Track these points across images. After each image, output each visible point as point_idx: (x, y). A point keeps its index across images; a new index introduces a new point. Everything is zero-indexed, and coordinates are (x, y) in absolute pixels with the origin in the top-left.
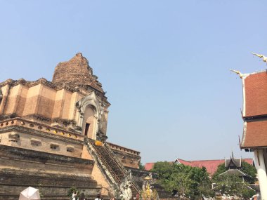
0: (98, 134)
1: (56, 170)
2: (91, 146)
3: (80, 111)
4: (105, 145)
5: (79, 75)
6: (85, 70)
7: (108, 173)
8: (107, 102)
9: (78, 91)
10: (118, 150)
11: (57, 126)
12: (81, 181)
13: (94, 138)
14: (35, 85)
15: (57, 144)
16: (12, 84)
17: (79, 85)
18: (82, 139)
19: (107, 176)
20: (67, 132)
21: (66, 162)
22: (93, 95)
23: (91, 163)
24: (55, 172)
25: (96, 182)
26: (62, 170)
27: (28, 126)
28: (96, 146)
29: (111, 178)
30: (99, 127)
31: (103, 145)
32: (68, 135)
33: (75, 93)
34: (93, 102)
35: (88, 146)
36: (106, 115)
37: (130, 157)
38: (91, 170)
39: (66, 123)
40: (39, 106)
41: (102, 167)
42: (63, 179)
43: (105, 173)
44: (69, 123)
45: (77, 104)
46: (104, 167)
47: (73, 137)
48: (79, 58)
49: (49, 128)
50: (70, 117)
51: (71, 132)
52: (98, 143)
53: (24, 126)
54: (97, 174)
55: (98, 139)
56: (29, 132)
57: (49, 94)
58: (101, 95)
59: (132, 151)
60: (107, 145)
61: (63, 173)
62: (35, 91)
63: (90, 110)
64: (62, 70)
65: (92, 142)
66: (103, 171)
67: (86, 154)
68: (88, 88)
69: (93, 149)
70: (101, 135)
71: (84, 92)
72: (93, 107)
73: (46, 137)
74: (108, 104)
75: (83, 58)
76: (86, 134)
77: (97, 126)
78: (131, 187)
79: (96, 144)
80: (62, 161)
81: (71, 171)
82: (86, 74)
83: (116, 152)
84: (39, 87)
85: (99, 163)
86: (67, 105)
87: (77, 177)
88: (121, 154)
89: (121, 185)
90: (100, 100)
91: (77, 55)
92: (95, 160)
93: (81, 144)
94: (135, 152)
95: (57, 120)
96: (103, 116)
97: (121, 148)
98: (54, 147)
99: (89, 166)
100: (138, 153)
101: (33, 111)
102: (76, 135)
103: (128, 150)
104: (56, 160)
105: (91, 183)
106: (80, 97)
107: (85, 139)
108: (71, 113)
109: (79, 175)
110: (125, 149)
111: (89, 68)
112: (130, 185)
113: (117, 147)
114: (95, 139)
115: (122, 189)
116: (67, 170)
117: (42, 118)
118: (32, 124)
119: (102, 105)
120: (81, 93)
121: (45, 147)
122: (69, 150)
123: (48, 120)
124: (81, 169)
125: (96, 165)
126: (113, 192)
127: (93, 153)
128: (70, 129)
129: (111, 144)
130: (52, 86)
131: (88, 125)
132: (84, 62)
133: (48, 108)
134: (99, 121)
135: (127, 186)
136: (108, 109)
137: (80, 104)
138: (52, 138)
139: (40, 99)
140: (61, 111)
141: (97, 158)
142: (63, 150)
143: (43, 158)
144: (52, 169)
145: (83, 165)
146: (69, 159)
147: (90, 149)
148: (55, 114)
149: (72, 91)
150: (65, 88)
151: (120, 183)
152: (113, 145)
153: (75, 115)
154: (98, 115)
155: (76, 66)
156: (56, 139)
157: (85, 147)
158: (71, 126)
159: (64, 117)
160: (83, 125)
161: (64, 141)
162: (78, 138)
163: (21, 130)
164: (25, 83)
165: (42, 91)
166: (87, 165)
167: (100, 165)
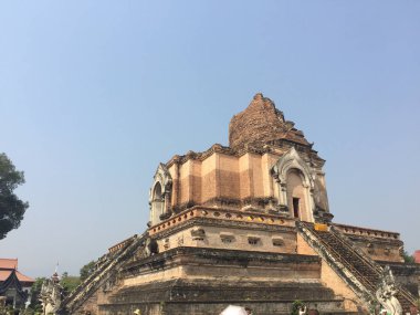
0: (315, 213)
1: (265, 275)
2: (309, 234)
3: (279, 182)
4: (332, 228)
5: (265, 128)
6: (271, 117)
7: (348, 274)
8: (319, 159)
9: (269, 151)
10: (357, 234)
11: (251, 209)
12: (306, 290)
13: (312, 219)
14: (208, 156)
15: (257, 236)
16: (180, 161)
17: (269, 143)
18: (292, 224)
19: (348, 280)
20: (267, 217)
21: (277, 261)
22: (293, 153)
23: (315, 260)
24: (265, 280)
25: (330, 292)
26: (274, 275)
27: (211, 215)
28: (317, 232)
29: (356, 282)
30: (315, 200)
31: (329, 229)
32: (269, 221)
33: (266, 156)
34: (295, 164)
35: (305, 234)
36: (322, 180)
37: (381, 243)
38: (319, 271)
39: (262, 202)
40: (220, 185)
41: (335, 266)
42: (278, 288)
43: (343, 275)
44: (267, 203)
45: (272, 172)
46: (340, 265)
47: (278, 222)
48: (260, 102)
49: (240, 214)
50: (267, 193)
51: (273, 216)
52: (319, 226)
53: (208, 216)
54: (329, 277)
55: (317, 220)
56: (215, 224)
57: (229, 164)
58: (306, 149)
59: (382, 233)
60: (336, 228)
61: (276, 279)
62: (210, 165)
63: (294, 178)
64: (239, 125)
65: (309, 226)
66: (340, 272)
67: (304, 247)
68: (283, 143)
69: (313, 238)
70: (322, 213)
71: (277, 151)
72: (297, 172)
73: (240, 228)
74: (321, 162)
75: (264, 99)
76: (296, 215)
77: (311, 200)
78: (396, 296)
79: (317, 229)
80: (271, 261)
81: (287, 275)
82: (276, 123)
83: (355, 239)
84: (214, 157)
85: (329, 260)
86: (259, 176)
87: (299, 284)
88: (365, 241)
89: (378, 293)
90: (307, 158)
91: (255, 98)
92: (321, 255)
93: (292, 232)
94: (389, 234)
95: (248, 201)
96: (317, 182)
97: (361, 230)
98: (253, 241)
99: (314, 266)
100: (396, 235)
101: (214, 194)
102: (282, 219)
103: (376, 232)
104: (261, 260)
105: (324, 294)
106: (274, 160)
107: (297, 223)
108: (266, 188)
109: (302, 280)
110: (369, 231)
111: (277, 112)
112: (393, 292)
113: (354, 229)
114: (313, 221)
115: (381, 300)
116: (281, 275)
117: (229, 201)
118: (217, 212)
119: (312, 165)
120: (274, 154)
121: (240, 243)
122: (276, 243)
123: (235, 202)
124: (303, 271)
125: (324, 263)
126: (366, 306)
127: (315, 244)
128: (271, 211)
129: (341, 227)
130: (230, 152)
131: (296, 201)
132: (267, 105)
133: (233, 186)
134: (312, 191)
135: (389, 294)
136: (324, 170)
137: (276, 170)
138: (249, 229)
139: (219, 174)
140: (252, 186)
141: (323, 251)
142: (267, 245)
143: (241, 259)
144: (258, 275)
145: (304, 265)
146: (280, 258)
147: (308, 238)
148: (245, 193)
149: (261, 154)
150: (250, 151)
151: (374, 290)
152: (346, 228)
153: (272, 189)
154: (308, 182)
155: (257, 115)
156: (253, 229)
157: (300, 236)
158: (270, 207)
159: (257, 195)
160: (288, 201)
161: (266, 230)
162: (286, 223)
163: (205, 224)
164: (195, 157)
165: (218, 163)
166: (310, 263)
167: (331, 262)
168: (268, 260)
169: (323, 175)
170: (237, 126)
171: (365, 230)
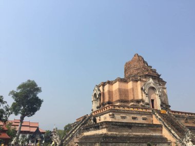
0: (161, 106)
1: (139, 132)
2: (157, 115)
3: (145, 93)
5: (139, 69)
6: (142, 64)
7: (173, 132)
9: (140, 80)
10: (179, 115)
11: (132, 105)
12: (156, 138)
14: (115, 82)
15: (136, 116)
16: (104, 84)
17: (140, 76)
18: (151, 111)
19: (173, 134)
20: (140, 108)
21: (143, 127)
22: (151, 80)
23: (160, 126)
24: (139, 134)
25: (166, 139)
26: (142, 132)
27: (117, 108)
28: (161, 114)
29: (176, 135)
30: (161, 100)
31: (167, 113)
32: (141, 110)
33: (139, 82)
34: (152, 85)
35: (156, 115)
36: (165, 90)
37: (191, 118)
38: (161, 130)
39: (138, 101)
40: (120, 95)
41: (168, 129)
42: (144, 137)
43: (171, 132)
44: (140, 102)
45: (142, 89)
46: (170, 128)
47: (144, 110)
48: (137, 57)
49: (128, 107)
50: (140, 98)
51: (143, 107)
52: (163, 112)
53: (115, 109)
54: (165, 133)
55: (162, 109)
56: (119, 112)
57: (124, 86)
58: (157, 78)
59: (192, 114)
60: (170, 112)
61: (143, 134)
62: (116, 86)
63: (151, 91)
65: (159, 112)
66: (170, 131)
67: (156, 120)
68: (146, 76)
69: (159, 117)
70: (165, 105)
71: (144, 80)
72: (153, 88)
73: (128, 113)
74: (164, 83)
75: (139, 56)
76: (153, 107)
77: (159, 100)
80: (141, 127)
81: (148, 132)
82: (144, 67)
83: (179, 117)
84: (117, 83)
86: (137, 90)
87: (153, 136)
88: (183, 117)
89: (184, 140)
90: (157, 82)
91: (135, 56)
92: (162, 124)
93: (151, 114)
95: (132, 101)
96: (163, 92)
98: (134, 118)
99: (160, 128)
101: (118, 98)
102: (146, 109)
103: (189, 113)
104: (137, 126)
105: (163, 140)
106: (143, 83)
107: (153, 111)
108: (140, 95)
109: (154, 134)
110: (185, 113)
111: (144, 62)
112: (190, 140)
113: (178, 112)
114: (160, 109)
115: (185, 143)
116: (145, 132)
117: (124, 101)
118: (119, 106)
119: (160, 85)
121: (129, 119)
122: (144, 119)
123: (127, 102)
124: (155, 131)
125: (163, 127)
126: (180, 145)
127: (160, 119)
128: (142, 105)
129: (173, 111)
130: (124, 81)
131: (153, 101)
132: (140, 59)
133: (126, 95)
134: (159, 96)
135: (188, 140)
137: (143, 88)
138: (132, 113)
139: (120, 90)
140: (133, 95)
141: (163, 123)
142: (140, 120)
143: (129, 126)
144: (136, 132)
145: (155, 128)
146: (145, 125)
147: (157, 117)
148: (131, 98)
149: (137, 81)
150: (132, 80)
152: (175, 112)
153: (142, 96)
154: (158, 93)
155: (136, 63)
156: (134, 113)
157: (154, 116)
158: (142, 103)
159: (136, 99)
160: (149, 101)
161: (139, 114)
162: (148, 111)
163: (114, 112)
164: (110, 83)
165: (119, 85)
166: (158, 127)
167: (166, 127)
168: (140, 126)
169: (165, 88)
170: (127, 67)
171: (183, 113)
